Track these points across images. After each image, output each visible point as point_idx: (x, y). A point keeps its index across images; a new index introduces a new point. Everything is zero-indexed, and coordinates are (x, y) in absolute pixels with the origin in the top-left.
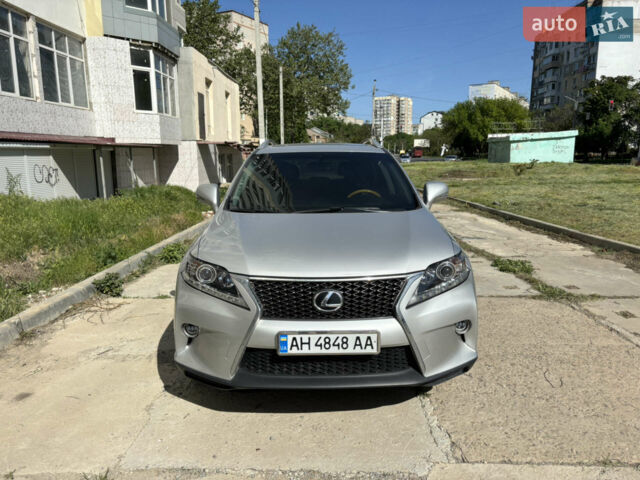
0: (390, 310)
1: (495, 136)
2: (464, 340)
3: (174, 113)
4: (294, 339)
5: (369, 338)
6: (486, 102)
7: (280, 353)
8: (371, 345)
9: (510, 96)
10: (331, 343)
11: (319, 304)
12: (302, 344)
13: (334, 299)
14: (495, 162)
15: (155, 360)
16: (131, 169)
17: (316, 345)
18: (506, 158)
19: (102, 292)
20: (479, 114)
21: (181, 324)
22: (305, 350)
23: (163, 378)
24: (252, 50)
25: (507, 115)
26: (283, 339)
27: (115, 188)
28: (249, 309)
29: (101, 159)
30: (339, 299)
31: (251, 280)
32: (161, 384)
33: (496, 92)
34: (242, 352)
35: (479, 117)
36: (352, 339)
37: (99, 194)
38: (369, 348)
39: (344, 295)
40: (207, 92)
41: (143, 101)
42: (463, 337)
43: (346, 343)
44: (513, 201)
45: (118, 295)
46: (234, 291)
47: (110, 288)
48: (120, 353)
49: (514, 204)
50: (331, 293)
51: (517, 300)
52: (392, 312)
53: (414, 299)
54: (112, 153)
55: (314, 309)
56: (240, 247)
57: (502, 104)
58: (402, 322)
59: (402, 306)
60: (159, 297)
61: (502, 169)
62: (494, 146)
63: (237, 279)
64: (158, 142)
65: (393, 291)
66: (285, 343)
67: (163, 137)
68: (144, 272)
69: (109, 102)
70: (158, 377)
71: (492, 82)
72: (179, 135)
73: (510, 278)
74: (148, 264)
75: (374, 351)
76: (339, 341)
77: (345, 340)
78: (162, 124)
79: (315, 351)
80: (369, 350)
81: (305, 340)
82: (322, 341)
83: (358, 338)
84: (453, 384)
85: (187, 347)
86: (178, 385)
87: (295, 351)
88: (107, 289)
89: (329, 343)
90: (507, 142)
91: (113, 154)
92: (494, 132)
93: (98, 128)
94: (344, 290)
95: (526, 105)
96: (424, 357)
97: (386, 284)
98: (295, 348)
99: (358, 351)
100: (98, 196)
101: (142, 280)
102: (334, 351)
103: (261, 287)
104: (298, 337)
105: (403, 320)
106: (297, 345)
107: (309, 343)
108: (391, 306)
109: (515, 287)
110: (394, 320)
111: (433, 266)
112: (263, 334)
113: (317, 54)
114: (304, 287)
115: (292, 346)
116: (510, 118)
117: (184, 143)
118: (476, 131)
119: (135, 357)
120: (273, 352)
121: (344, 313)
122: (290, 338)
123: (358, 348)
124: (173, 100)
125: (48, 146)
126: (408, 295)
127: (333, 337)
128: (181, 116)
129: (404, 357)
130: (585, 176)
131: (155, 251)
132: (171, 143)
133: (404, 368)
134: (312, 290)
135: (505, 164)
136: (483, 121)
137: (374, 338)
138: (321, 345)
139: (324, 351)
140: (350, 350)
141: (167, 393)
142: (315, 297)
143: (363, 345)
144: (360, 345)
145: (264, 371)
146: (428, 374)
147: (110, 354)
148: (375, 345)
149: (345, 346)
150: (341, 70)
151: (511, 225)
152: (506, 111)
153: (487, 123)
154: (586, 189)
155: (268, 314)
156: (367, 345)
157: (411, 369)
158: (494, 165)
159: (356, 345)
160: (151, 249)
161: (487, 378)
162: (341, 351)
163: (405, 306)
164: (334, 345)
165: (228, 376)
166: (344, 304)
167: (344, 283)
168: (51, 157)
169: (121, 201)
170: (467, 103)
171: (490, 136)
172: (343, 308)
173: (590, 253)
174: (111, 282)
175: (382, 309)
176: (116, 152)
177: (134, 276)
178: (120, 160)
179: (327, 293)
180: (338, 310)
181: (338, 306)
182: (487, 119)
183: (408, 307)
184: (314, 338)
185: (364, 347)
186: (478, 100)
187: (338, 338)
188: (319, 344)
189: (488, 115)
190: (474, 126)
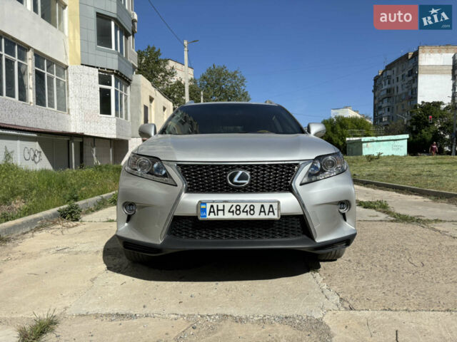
0: (286, 187)
1: (351, 139)
2: (345, 220)
3: (126, 118)
4: (212, 206)
5: (271, 206)
6: (343, 119)
7: (200, 218)
8: (273, 212)
9: (359, 116)
10: (241, 210)
11: (232, 181)
12: (218, 210)
13: (243, 177)
14: (352, 155)
15: (100, 256)
16: (94, 155)
17: (229, 211)
18: (360, 153)
19: (65, 218)
20: (338, 127)
22: (221, 216)
23: (105, 262)
24: (182, 82)
26: (203, 206)
27: (81, 162)
28: (176, 186)
29: (73, 144)
30: (248, 176)
31: (178, 165)
32: (105, 266)
33: (349, 113)
34: (170, 219)
35: (339, 130)
36: (257, 209)
37: (69, 166)
38: (271, 214)
39: (251, 174)
40: (151, 106)
41: (105, 109)
42: (344, 216)
43: (253, 210)
44: (368, 173)
45: (77, 220)
46: (167, 175)
47: (71, 215)
48: (74, 250)
49: (369, 175)
50: (241, 172)
52: (289, 189)
53: (306, 180)
54: (82, 140)
55: (227, 184)
57: (354, 120)
58: (297, 196)
59: (297, 183)
61: (357, 160)
62: (351, 146)
63: (168, 165)
64: (114, 136)
65: (289, 173)
66: (204, 210)
67: (118, 133)
68: (98, 209)
69: (81, 108)
70: (103, 262)
71: (346, 107)
72: (130, 133)
73: (372, 212)
74: (101, 205)
75: (276, 217)
76: (248, 208)
77: (252, 208)
78: (118, 124)
79: (228, 216)
80: (271, 216)
81: (221, 208)
82: (234, 208)
83: (262, 206)
85: (126, 224)
86: (118, 266)
87: (212, 216)
88: (69, 216)
89: (239, 210)
90: (360, 143)
91: (82, 144)
92: (349, 137)
93: (72, 126)
94: (251, 171)
95: (371, 122)
96: (316, 225)
97: (283, 168)
98: (212, 214)
99: (263, 216)
100: (69, 167)
101: (96, 214)
102: (243, 216)
103: (186, 169)
104: (215, 205)
105: (298, 193)
106: (214, 212)
107: (223, 210)
108: (288, 183)
109: (377, 216)
110: (290, 194)
111: (318, 158)
112: (186, 205)
113: (227, 85)
114: (219, 169)
115: (210, 212)
116: (359, 128)
117: (132, 139)
118: (337, 138)
119: (85, 252)
120: (194, 218)
121: (251, 188)
122: (208, 206)
123: (263, 214)
124: (126, 110)
125: (35, 135)
126: (300, 177)
127: (242, 205)
128: (131, 121)
129: (299, 226)
130: (417, 161)
131: (106, 197)
132: (124, 138)
133: (299, 235)
134: (226, 171)
135: (359, 157)
136: (342, 132)
137: (275, 206)
138: (233, 212)
139: (235, 217)
140: (256, 216)
141: (109, 271)
143: (267, 211)
144: (264, 212)
145: (188, 237)
146: (319, 240)
147: (66, 250)
148: (276, 212)
149: (252, 212)
150: (243, 95)
151: (368, 187)
152: (357, 126)
153: (345, 133)
154: (419, 167)
155: (191, 190)
156: (269, 212)
157: (305, 237)
158: (351, 157)
159: (261, 211)
160: (104, 195)
161: (363, 261)
162: (249, 217)
163: (299, 183)
164: (243, 211)
165: (159, 241)
166: (251, 181)
167: (251, 166)
168: (37, 143)
169: (85, 171)
170: (330, 119)
171: (347, 139)
172: (250, 184)
173: (428, 200)
174: (72, 210)
175: (281, 186)
176: (84, 143)
177: (91, 211)
178: (86, 149)
179: (237, 173)
180: (246, 186)
181: (247, 182)
182: (345, 131)
183: (301, 185)
184: (228, 206)
185: (267, 213)
186: (338, 118)
187: (246, 206)
188: (231, 210)
189: (345, 128)
190: (336, 135)
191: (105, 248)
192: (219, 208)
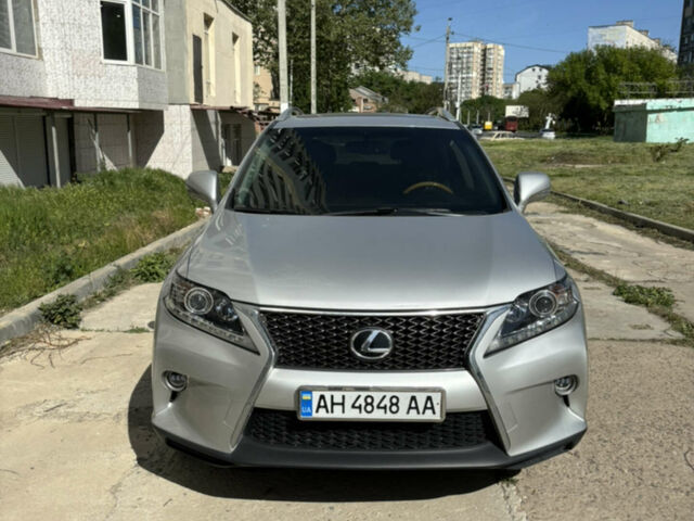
0: (460, 359)
1: (625, 102)
2: (568, 405)
3: (158, 65)
4: (322, 397)
5: (429, 398)
6: (613, 51)
7: (302, 417)
8: (432, 408)
9: (648, 43)
10: (375, 404)
11: (358, 349)
12: (333, 404)
13: (380, 341)
14: (624, 140)
15: (124, 421)
16: (96, 144)
17: (353, 406)
18: (641, 136)
19: (52, 321)
20: (601, 70)
21: (161, 372)
22: (337, 414)
23: (135, 446)
25: (644, 72)
26: (306, 397)
27: (73, 172)
28: (258, 353)
29: (54, 130)
30: (387, 341)
31: (261, 312)
32: (134, 456)
33: (629, 38)
34: (247, 412)
35: (602, 75)
36: (404, 400)
37: (50, 181)
38: (429, 412)
39: (394, 336)
40: (206, 34)
41: (114, 47)
42: (566, 400)
43: (396, 404)
44: (648, 200)
45: (74, 326)
46: (237, 326)
47: (64, 315)
48: (76, 410)
49: (650, 204)
50: (375, 333)
51: (649, 346)
52: (464, 363)
53: (496, 344)
54: (68, 120)
55: (351, 354)
56: (248, 262)
57: (636, 55)
58: (478, 376)
59: (477, 353)
60: (132, 331)
61: (633, 152)
62: (623, 118)
64: (136, 106)
65: (465, 332)
66: (309, 403)
67: (142, 99)
68: (111, 294)
69: (66, 48)
70: (129, 445)
71: (622, 23)
72: (165, 97)
73: (640, 313)
74: (118, 283)
75: (437, 417)
76: (386, 402)
77: (394, 401)
78: (141, 79)
79: (352, 414)
80: (428, 416)
81: (338, 399)
82: (361, 402)
83: (413, 398)
84: (551, 467)
85: (170, 405)
86: (156, 457)
87: (322, 414)
88: (59, 318)
89: (371, 404)
90: (643, 112)
91: (70, 123)
92: (623, 97)
93: (50, 89)
94: (395, 328)
95: (673, 57)
96: (508, 427)
97: (456, 322)
98: (322, 411)
99: (413, 416)
100: (49, 183)
101: (109, 306)
102: (378, 415)
103: (276, 322)
104: (327, 395)
105: (479, 374)
106: (325, 406)
107: (343, 404)
108: (462, 352)
109: (648, 327)
110: (466, 373)
111: (524, 297)
112: (277, 389)
114: (337, 323)
115: (319, 406)
116: (647, 77)
117: (172, 108)
118: (597, 95)
119: (96, 416)
120: (291, 416)
121: (394, 362)
122: (316, 395)
123: (413, 412)
124: (157, 46)
126: (487, 338)
127: (377, 396)
128: (168, 69)
129: (480, 427)
131: (127, 264)
132: (154, 107)
133: (479, 443)
134: (349, 328)
135: (639, 144)
136: (608, 80)
137: (436, 398)
138: (360, 407)
139: (364, 416)
140: (402, 415)
141: (141, 469)
142: (353, 338)
143: (421, 409)
144: (417, 408)
145: (279, 442)
146: (514, 452)
147: (62, 410)
148: (437, 408)
149: (394, 408)
150: (402, 3)
151: (644, 234)
152: (642, 66)
153: (614, 83)
155: (287, 360)
156: (426, 408)
157: (489, 444)
158: (622, 145)
159: (410, 408)
160: (122, 261)
161: (601, 458)
162: (389, 416)
163: (483, 353)
164: (378, 407)
165: (228, 447)
166: (395, 349)
167: (395, 319)
169: (80, 190)
170: (585, 52)
171: (617, 103)
172: (392, 354)
174: (64, 307)
175: (449, 357)
176: (75, 120)
177: (97, 300)
178: (81, 130)
179: (369, 333)
180: (386, 358)
181: (386, 351)
182: (614, 78)
183: (487, 355)
184: (351, 397)
185: (421, 410)
186: (601, 50)
187: (384, 397)
188: (357, 405)
189: (615, 71)
190: (594, 87)
191: (130, 408)
192: (335, 401)
